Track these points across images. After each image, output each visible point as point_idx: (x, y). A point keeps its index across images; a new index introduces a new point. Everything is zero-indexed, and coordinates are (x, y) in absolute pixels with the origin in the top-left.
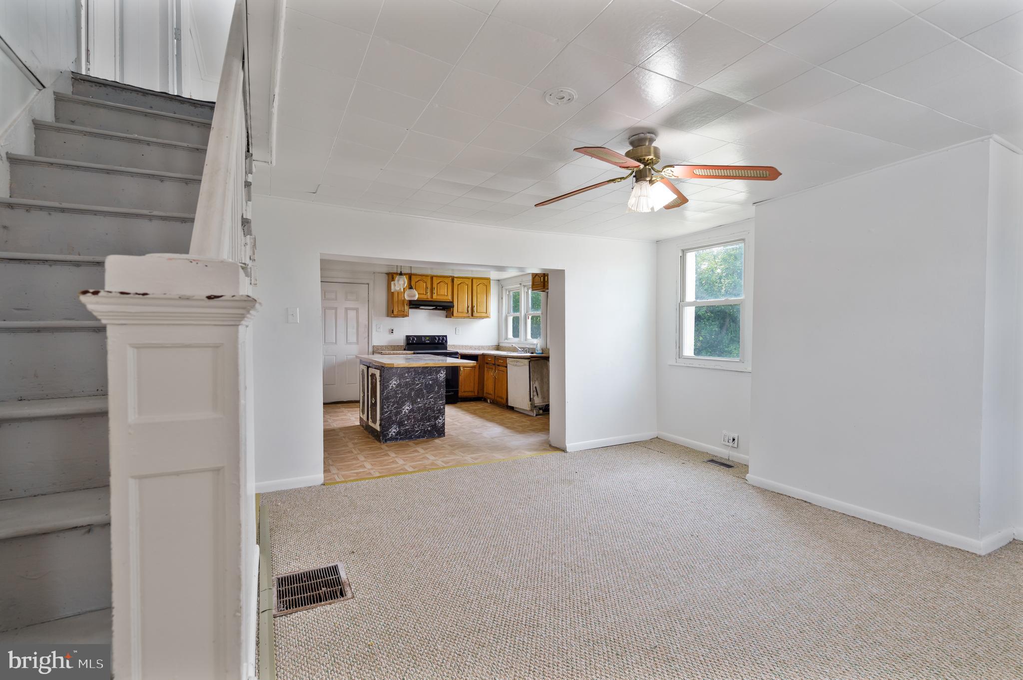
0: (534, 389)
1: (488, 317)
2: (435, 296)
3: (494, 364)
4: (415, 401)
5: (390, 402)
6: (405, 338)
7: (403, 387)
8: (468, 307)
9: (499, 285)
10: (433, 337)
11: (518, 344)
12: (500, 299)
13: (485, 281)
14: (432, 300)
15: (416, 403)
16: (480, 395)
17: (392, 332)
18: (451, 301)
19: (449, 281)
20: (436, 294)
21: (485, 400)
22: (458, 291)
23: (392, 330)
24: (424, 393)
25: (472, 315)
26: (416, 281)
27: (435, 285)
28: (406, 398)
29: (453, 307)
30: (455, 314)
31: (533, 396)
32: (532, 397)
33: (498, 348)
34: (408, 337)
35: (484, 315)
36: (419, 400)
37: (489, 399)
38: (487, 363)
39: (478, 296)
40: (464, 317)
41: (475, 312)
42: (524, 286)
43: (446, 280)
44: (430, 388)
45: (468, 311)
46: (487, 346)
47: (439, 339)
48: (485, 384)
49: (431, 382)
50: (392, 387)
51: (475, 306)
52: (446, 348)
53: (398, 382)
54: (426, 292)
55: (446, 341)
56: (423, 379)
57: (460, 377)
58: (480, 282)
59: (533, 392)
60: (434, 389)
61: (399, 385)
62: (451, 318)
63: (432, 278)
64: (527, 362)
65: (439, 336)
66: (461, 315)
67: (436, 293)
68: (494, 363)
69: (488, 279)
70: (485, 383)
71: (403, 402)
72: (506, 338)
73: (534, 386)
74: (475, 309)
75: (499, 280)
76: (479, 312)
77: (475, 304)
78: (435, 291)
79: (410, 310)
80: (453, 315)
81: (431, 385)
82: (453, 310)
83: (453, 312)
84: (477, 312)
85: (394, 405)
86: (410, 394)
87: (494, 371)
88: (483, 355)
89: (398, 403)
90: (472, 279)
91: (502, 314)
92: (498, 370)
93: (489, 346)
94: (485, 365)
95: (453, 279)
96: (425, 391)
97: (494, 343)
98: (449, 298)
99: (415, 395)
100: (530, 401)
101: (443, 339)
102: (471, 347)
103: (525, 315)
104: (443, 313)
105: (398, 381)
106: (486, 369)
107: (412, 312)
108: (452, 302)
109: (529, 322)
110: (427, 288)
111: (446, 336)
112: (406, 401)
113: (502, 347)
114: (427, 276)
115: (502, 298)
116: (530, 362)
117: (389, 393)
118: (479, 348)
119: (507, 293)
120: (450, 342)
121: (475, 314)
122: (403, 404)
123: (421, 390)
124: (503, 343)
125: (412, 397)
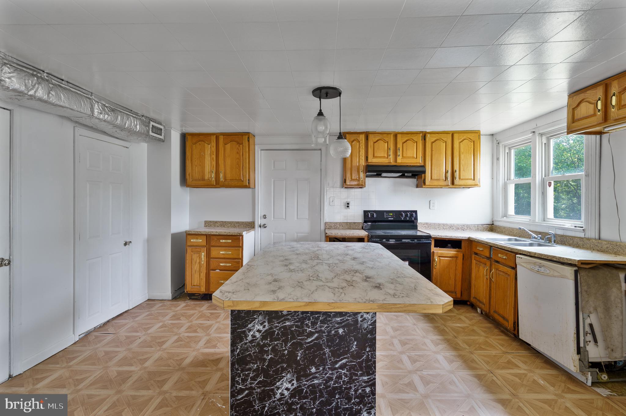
0: (588, 329)
1: (476, 185)
2: (400, 160)
3: (489, 258)
4: (304, 370)
5: (250, 369)
6: (363, 213)
7: (278, 339)
8: (446, 172)
9: (493, 142)
10: (399, 213)
11: (530, 225)
12: (495, 159)
13: (472, 136)
14: (395, 164)
15: (306, 376)
16: (465, 298)
17: (348, 207)
18: (422, 164)
19: (419, 138)
20: (401, 157)
21: (473, 307)
22: (432, 150)
23: (348, 204)
24: (324, 354)
25: (453, 183)
26: (375, 141)
27: (400, 145)
28: (283, 362)
29: (424, 172)
30: (428, 181)
31: (585, 342)
32: (582, 345)
33: (492, 228)
34: (366, 213)
35: (471, 182)
36: (313, 370)
37: (480, 308)
38: (476, 254)
39: (462, 156)
40: (441, 187)
41: (457, 179)
42: (541, 135)
43: (415, 138)
44: (339, 344)
45: (446, 178)
46: (474, 225)
47: (406, 215)
48: (472, 284)
49: (341, 331)
50: (253, 336)
51: (458, 171)
52: (415, 227)
53: (267, 328)
54: (387, 155)
55: (416, 218)
56: (322, 322)
57: (434, 270)
58: (465, 137)
59: (586, 334)
60: (349, 346)
61: (268, 334)
62: (422, 187)
63: (396, 135)
64: (569, 272)
65: (406, 212)
66: (436, 183)
67: (401, 155)
68: (488, 255)
69: (477, 133)
70: (473, 282)
71: (277, 372)
72: (505, 215)
73: (588, 321)
74: (457, 174)
75: (493, 135)
76: (462, 179)
77: (456, 167)
78: (400, 153)
79: (367, 179)
80: (424, 183)
81: (341, 338)
82: (425, 177)
83: (424, 180)
84: (460, 178)
85: (257, 376)
86: (292, 354)
87: (488, 267)
88: (470, 241)
89: (265, 372)
90: (453, 134)
91: (497, 180)
92: (497, 269)
93: (478, 225)
94: (473, 256)
95: (424, 135)
96: (327, 350)
97: (486, 220)
98: (419, 161)
99: (304, 357)
100: (579, 352)
101: (412, 215)
102: (451, 227)
103: (543, 181)
104: (413, 181)
105: (266, 324)
106: (474, 262)
107: (370, 181)
108: (424, 166)
109: (550, 191)
110: (389, 149)
111: (416, 212)
112: (283, 369)
113: (499, 227)
114: (388, 134)
115: (498, 159)
116: (576, 272)
117: (247, 350)
118: (463, 228)
119: (507, 151)
120: (421, 219)
121: (457, 181)
122: (278, 376)
123: (317, 346)
124: (499, 221)
125: (297, 363)
